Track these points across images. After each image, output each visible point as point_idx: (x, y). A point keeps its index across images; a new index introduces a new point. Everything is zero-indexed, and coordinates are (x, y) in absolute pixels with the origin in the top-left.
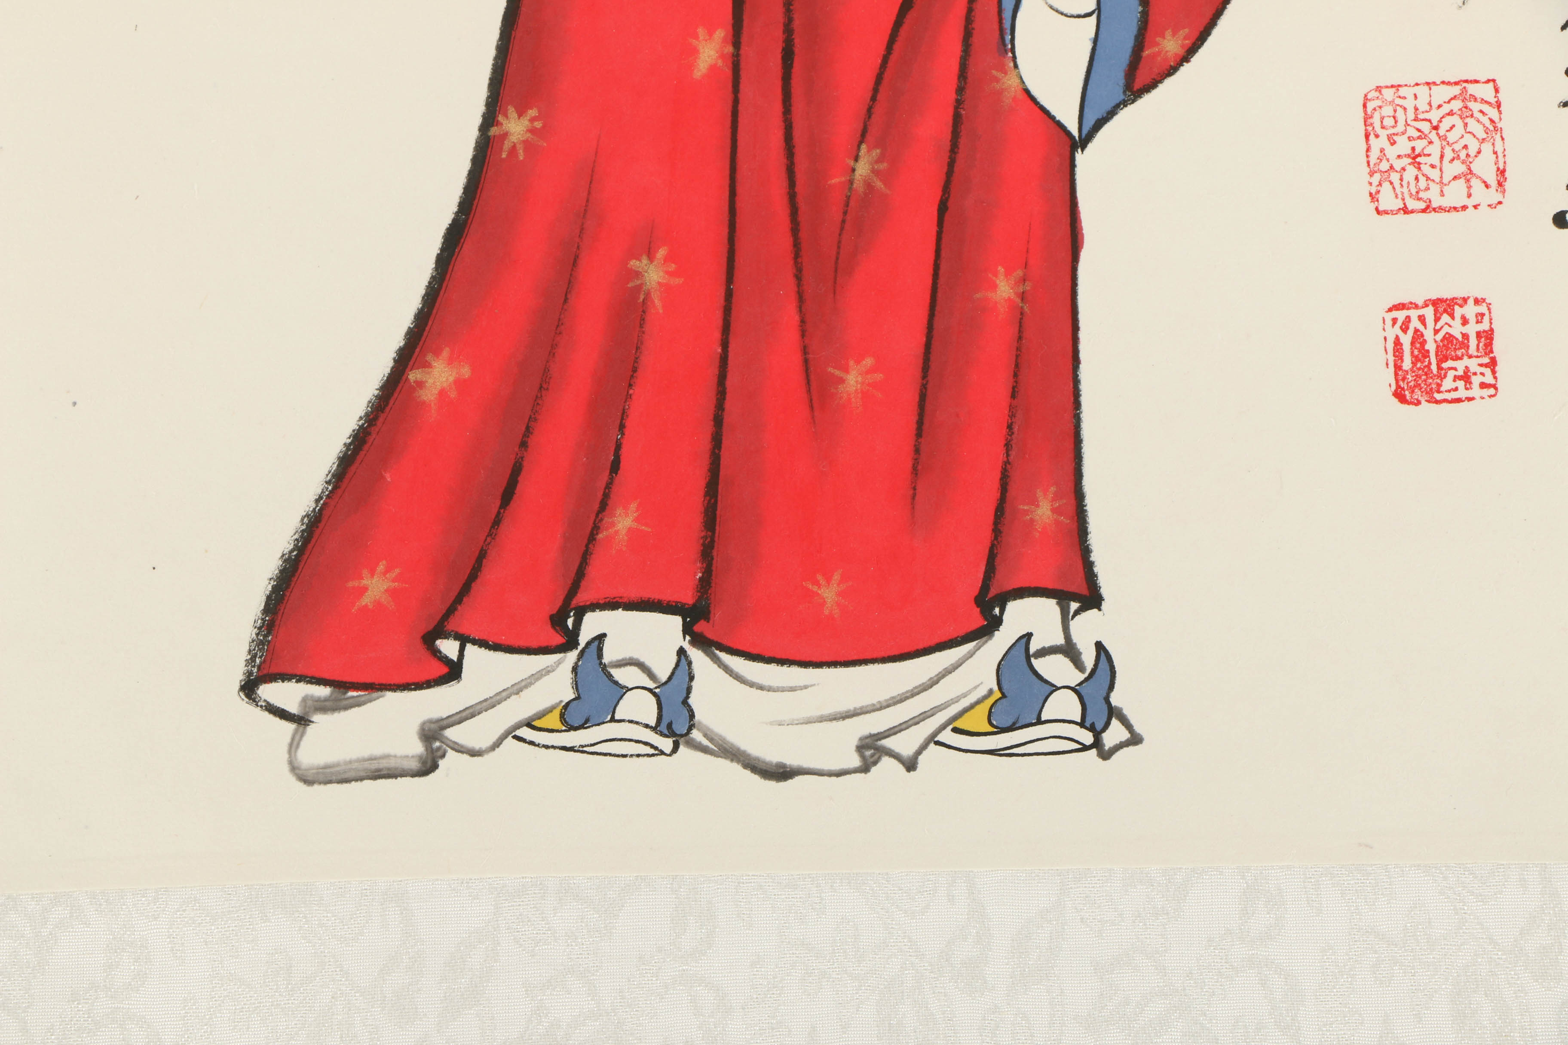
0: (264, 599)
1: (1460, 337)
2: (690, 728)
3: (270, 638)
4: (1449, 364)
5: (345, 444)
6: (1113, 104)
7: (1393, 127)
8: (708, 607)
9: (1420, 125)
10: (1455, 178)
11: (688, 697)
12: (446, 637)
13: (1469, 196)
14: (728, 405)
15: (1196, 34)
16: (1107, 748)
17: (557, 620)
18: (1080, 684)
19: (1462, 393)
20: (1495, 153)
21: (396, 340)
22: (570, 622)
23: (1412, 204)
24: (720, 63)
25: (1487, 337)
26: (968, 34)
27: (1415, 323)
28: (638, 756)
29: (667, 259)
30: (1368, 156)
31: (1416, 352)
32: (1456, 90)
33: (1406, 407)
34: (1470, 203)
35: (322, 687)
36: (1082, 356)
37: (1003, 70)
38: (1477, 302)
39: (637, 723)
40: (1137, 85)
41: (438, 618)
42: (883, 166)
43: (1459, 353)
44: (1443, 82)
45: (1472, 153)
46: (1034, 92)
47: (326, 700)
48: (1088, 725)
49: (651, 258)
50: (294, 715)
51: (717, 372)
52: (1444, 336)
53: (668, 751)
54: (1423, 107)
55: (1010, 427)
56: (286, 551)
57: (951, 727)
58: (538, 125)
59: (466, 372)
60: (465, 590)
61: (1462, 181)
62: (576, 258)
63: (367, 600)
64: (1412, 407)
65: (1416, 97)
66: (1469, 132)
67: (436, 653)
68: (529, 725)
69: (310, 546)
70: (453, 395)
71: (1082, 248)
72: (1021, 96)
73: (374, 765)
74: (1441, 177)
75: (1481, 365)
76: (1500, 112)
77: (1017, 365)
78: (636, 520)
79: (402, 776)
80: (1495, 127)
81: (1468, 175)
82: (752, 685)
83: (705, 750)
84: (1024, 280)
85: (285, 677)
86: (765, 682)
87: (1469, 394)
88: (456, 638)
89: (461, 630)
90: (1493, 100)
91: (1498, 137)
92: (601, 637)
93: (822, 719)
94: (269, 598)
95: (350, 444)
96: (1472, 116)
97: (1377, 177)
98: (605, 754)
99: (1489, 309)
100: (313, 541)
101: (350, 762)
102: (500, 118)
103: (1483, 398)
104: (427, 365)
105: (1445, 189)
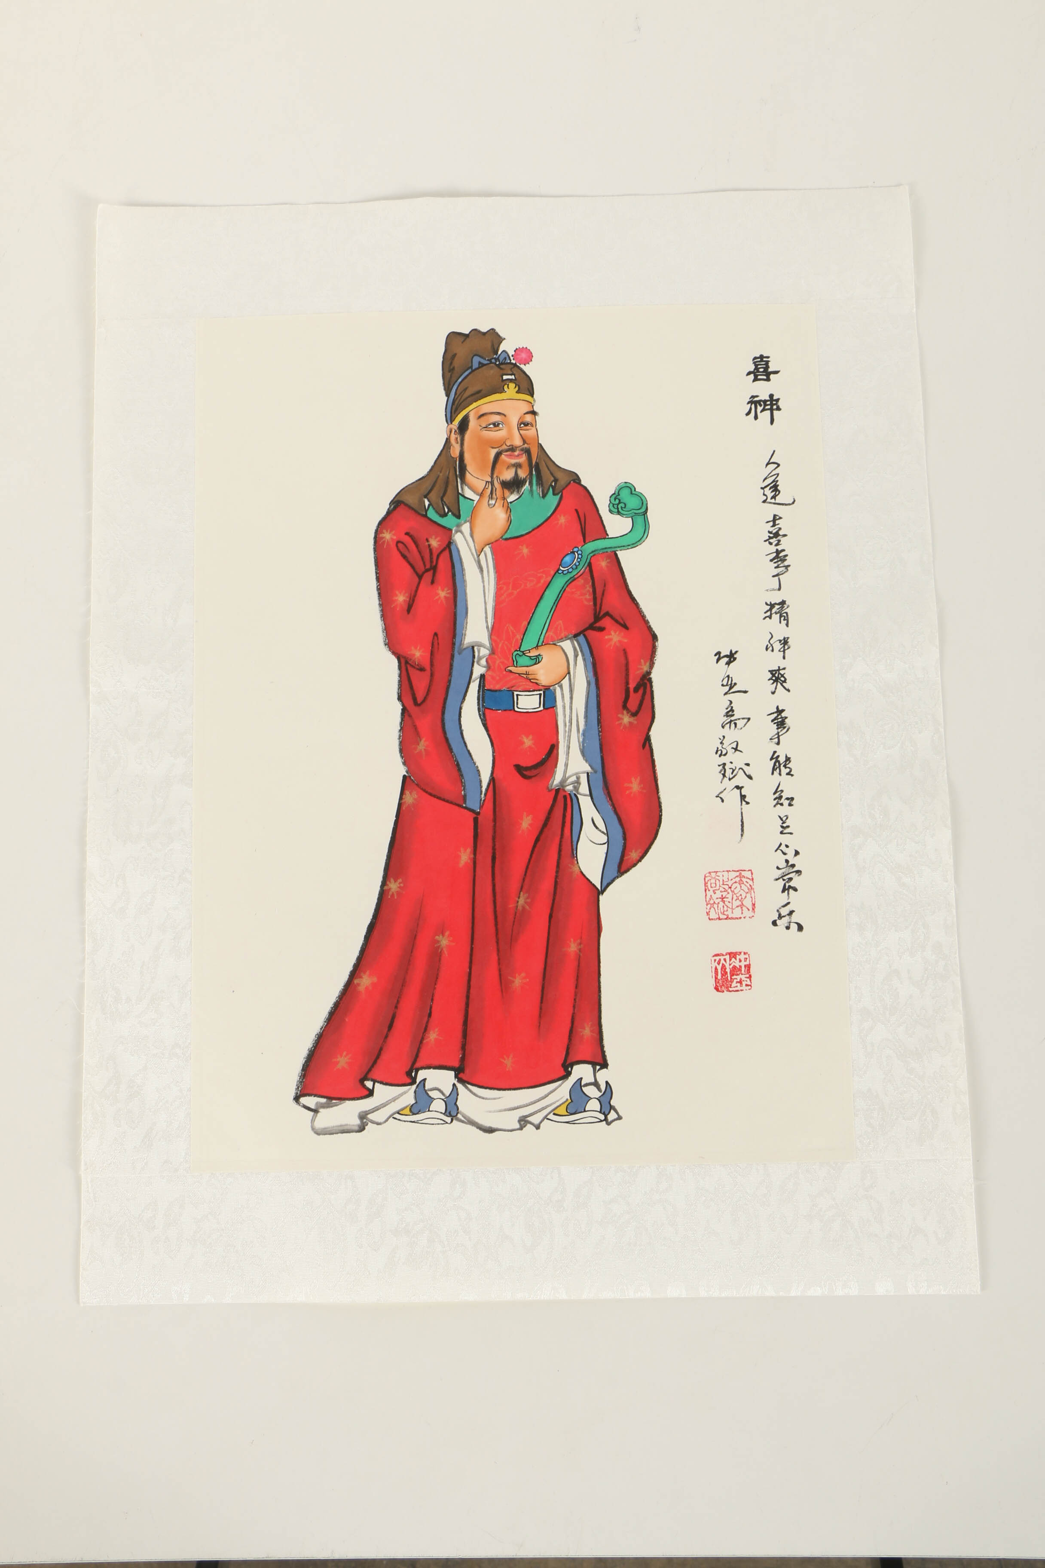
0: (302, 1065)
1: (738, 967)
2: (457, 1114)
3: (304, 1080)
4: (734, 977)
5: (331, 1007)
6: (613, 877)
7: (715, 887)
8: (464, 1067)
9: (724, 886)
10: (737, 907)
11: (456, 1102)
12: (368, 1080)
13: (742, 913)
14: (472, 991)
15: (643, 852)
16: (609, 1121)
17: (409, 1074)
18: (600, 1097)
19: (739, 988)
20: (752, 897)
21: (350, 968)
22: (413, 1074)
23: (722, 916)
24: (469, 861)
25: (748, 967)
26: (560, 851)
27: (722, 961)
28: (438, 1124)
29: (449, 936)
30: (706, 898)
31: (723, 972)
32: (738, 874)
33: (719, 993)
34: (742, 916)
35: (323, 1099)
36: (601, 973)
37: (573, 864)
38: (745, 953)
39: (438, 1112)
40: (622, 871)
41: (364, 1074)
42: (529, 900)
43: (738, 973)
44: (733, 871)
45: (743, 898)
46: (585, 873)
47: (324, 1103)
48: (602, 1112)
49: (443, 935)
50: (313, 1109)
51: (467, 978)
52: (733, 967)
53: (449, 1122)
54: (726, 880)
55: (575, 1000)
56: (310, 1048)
57: (552, 1113)
58: (402, 885)
59: (375, 979)
60: (375, 1062)
61: (740, 908)
62: (416, 935)
63: (339, 1066)
64: (721, 993)
65: (723, 876)
66: (743, 890)
67: (364, 1086)
68: (398, 1113)
69: (319, 1045)
70: (370, 988)
71: (602, 931)
72: (579, 873)
73: (342, 1128)
74: (732, 906)
75: (746, 977)
76: (753, 882)
77: (578, 976)
78: (438, 1035)
79: (352, 1132)
80: (752, 888)
81: (742, 906)
82: (480, 1097)
83: (462, 1122)
84: (580, 944)
85: (309, 1095)
86: (485, 1096)
87: (742, 988)
88: (372, 1081)
89: (373, 1078)
90: (751, 878)
91: (752, 892)
92: (425, 1080)
93: (505, 1110)
94: (304, 1065)
95: (333, 1007)
96: (743, 883)
97: (709, 906)
98: (426, 1124)
99: (749, 956)
100: (320, 1043)
101: (334, 1127)
102: (388, 883)
103: (746, 990)
104: (361, 977)
105: (734, 911)
